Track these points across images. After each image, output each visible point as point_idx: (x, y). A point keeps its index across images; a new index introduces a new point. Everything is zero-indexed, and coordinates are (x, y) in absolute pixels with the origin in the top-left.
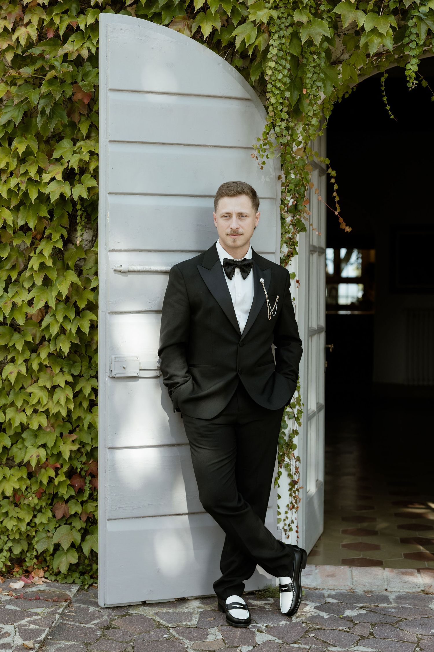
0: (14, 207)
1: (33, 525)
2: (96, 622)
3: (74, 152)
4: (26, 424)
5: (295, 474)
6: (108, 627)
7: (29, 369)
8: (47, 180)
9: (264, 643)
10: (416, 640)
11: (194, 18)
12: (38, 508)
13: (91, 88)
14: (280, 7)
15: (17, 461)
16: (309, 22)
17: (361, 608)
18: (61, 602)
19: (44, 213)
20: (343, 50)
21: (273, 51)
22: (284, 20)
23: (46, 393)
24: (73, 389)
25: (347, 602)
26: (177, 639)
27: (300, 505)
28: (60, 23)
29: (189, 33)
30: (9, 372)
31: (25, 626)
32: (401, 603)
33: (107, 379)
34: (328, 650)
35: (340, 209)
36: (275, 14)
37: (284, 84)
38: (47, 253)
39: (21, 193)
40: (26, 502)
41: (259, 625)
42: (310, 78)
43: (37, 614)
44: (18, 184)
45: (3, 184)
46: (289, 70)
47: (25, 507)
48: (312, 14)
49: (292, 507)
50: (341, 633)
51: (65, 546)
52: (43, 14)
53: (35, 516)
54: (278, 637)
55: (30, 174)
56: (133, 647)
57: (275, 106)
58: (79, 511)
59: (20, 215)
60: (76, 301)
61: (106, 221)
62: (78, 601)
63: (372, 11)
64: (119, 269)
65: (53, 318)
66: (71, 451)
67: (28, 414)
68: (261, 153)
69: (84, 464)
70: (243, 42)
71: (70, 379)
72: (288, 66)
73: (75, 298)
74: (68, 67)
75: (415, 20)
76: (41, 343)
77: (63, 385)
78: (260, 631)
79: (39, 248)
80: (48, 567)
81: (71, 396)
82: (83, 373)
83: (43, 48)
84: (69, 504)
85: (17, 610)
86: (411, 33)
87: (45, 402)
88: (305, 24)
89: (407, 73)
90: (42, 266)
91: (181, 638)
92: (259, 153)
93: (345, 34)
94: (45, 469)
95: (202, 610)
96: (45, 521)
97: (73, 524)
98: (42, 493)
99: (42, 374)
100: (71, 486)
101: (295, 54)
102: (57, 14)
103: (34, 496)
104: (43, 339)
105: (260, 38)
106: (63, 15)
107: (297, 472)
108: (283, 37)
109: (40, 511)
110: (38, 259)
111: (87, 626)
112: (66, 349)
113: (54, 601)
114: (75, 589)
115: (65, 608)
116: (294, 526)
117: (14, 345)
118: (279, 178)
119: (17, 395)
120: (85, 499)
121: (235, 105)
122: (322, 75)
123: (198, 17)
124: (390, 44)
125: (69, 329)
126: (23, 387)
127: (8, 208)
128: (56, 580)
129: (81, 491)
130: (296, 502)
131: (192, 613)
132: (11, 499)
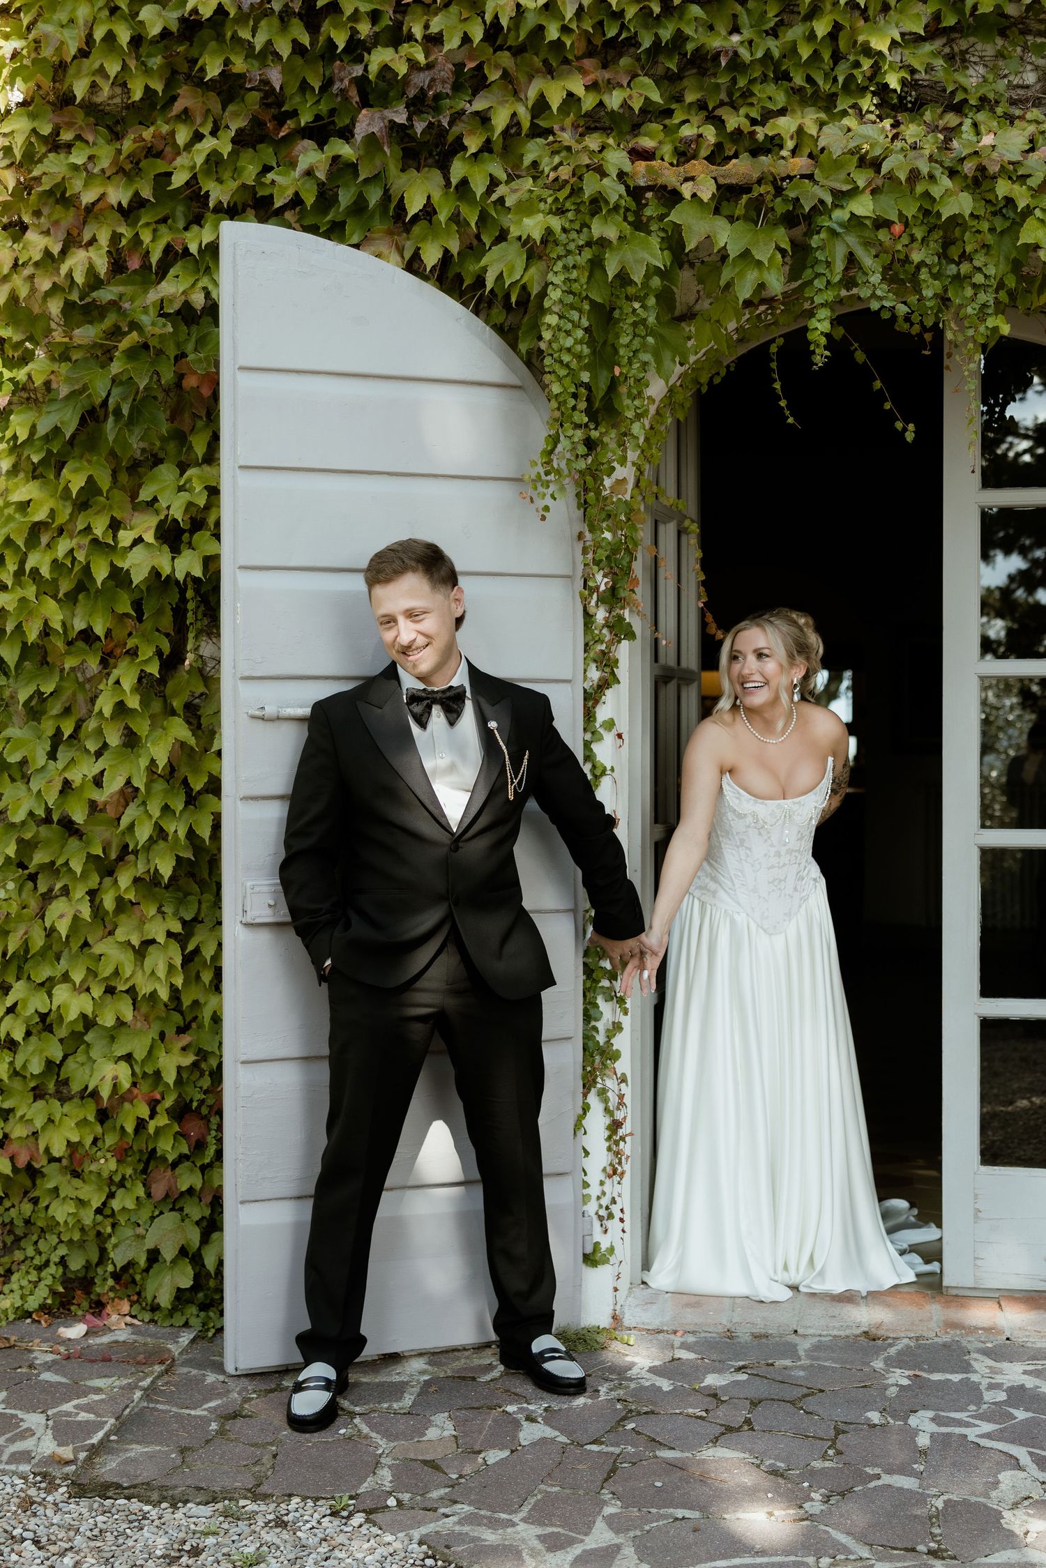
0: (65, 595)
1: (107, 1212)
2: (212, 1404)
3: (181, 489)
4: (90, 1016)
5: (618, 1109)
6: (235, 1416)
7: (97, 909)
8: (127, 543)
9: (533, 1444)
10: (832, 1433)
11: (408, 231)
12: (117, 1178)
13: (209, 365)
14: (568, 211)
15: (76, 1087)
16: (621, 238)
17: (739, 1369)
18: (152, 1365)
19: (125, 607)
20: (698, 292)
21: (555, 294)
22: (574, 235)
23: (131, 955)
24: (183, 949)
25: (714, 1357)
26: (366, 1437)
27: (627, 1167)
28: (153, 241)
29: (399, 259)
30: (58, 913)
31: (68, 1414)
32: (818, 1359)
33: (239, 927)
34: (656, 1457)
35: (708, 596)
36: (556, 223)
37: (579, 357)
38: (128, 683)
39: (76, 569)
40: (93, 1167)
41: (531, 1407)
42: (627, 346)
43: (98, 1390)
44: (72, 550)
45: (45, 551)
46: (586, 330)
47: (93, 1178)
48: (630, 223)
49: (613, 1172)
50: (689, 1420)
51: (168, 1253)
52: (120, 225)
53: (111, 1195)
54: (562, 1432)
55: (95, 531)
56: (275, 1456)
57: (561, 399)
58: (198, 1184)
59: (79, 610)
60: (186, 778)
61: (235, 620)
62: (187, 1363)
63: (746, 218)
64: (258, 713)
65: (142, 808)
66: (179, 1069)
67: (96, 996)
68: (540, 489)
69: (206, 1092)
70: (500, 277)
71: (177, 927)
72: (585, 323)
73: (184, 771)
74: (164, 325)
75: (823, 235)
76: (121, 858)
77: (161, 938)
78: (531, 1419)
79: (116, 673)
80: (139, 1294)
81: (178, 961)
82: (202, 915)
83: (121, 289)
84: (178, 1171)
85: (60, 1383)
86: (817, 261)
87: (128, 973)
88: (615, 242)
89: (811, 336)
90: (120, 708)
91: (373, 1435)
92: (536, 488)
93: (703, 262)
94: (131, 1102)
95: (426, 1377)
96: (130, 1205)
97: (186, 1210)
98: (126, 1150)
99: (123, 918)
100: (182, 1135)
101: (599, 300)
102: (148, 224)
103: (109, 1155)
104: (124, 850)
105: (532, 270)
106: (159, 226)
107: (621, 1104)
108: (574, 267)
109: (122, 1184)
110: (113, 696)
111: (193, 1412)
112: (166, 869)
113: (138, 1363)
114: (185, 1338)
115: (158, 1377)
116: (615, 1209)
117: (67, 863)
118: (580, 536)
119: (74, 958)
120: (207, 1161)
121: (490, 397)
122: (650, 340)
123: (416, 229)
124: (776, 284)
125: (172, 829)
126: (86, 944)
127: (55, 597)
128: (152, 1321)
129: (200, 1146)
130: (620, 1163)
131: (407, 1383)
132: (65, 1162)
